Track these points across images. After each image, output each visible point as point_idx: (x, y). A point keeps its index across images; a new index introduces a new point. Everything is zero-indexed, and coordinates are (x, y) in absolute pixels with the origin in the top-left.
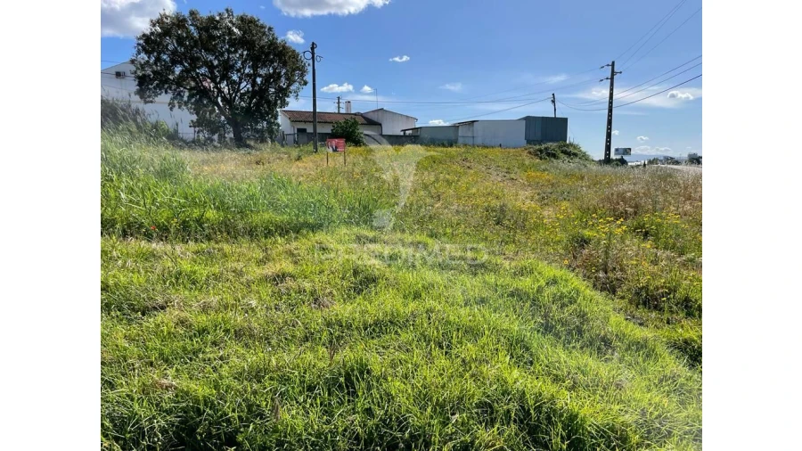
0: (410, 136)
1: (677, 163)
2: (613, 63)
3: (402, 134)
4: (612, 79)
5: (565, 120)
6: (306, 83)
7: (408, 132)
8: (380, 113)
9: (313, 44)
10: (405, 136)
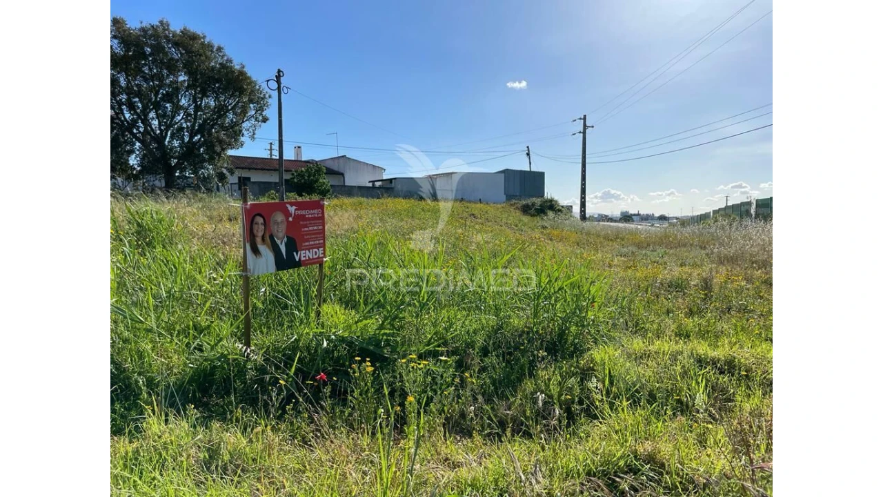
0: (380, 188)
1: (611, 220)
2: (585, 116)
3: (370, 185)
4: (584, 133)
5: (541, 175)
6: (265, 120)
7: (377, 184)
8: (341, 160)
9: (279, 71)
10: (374, 187)
